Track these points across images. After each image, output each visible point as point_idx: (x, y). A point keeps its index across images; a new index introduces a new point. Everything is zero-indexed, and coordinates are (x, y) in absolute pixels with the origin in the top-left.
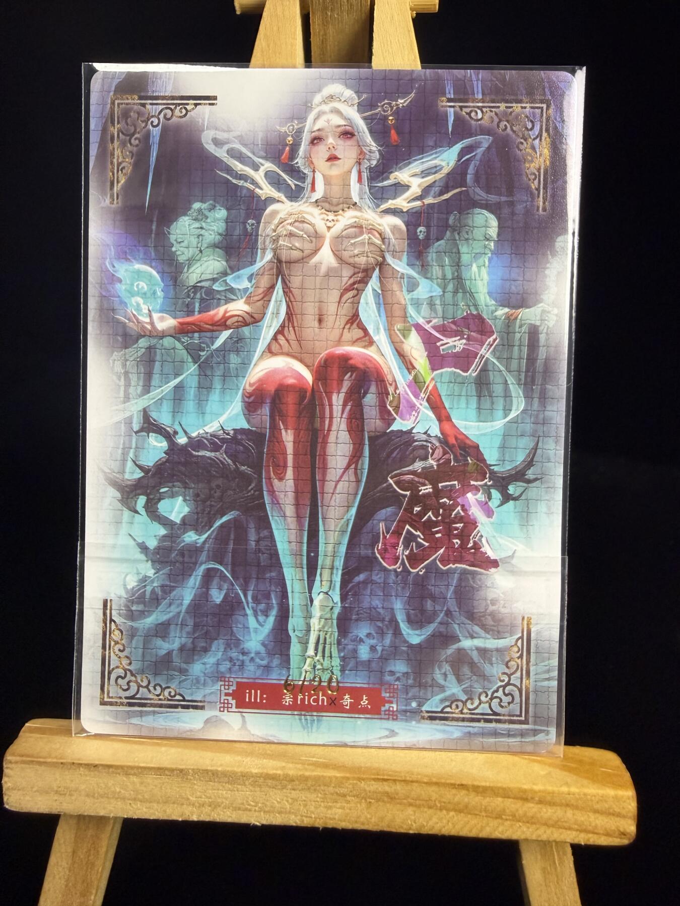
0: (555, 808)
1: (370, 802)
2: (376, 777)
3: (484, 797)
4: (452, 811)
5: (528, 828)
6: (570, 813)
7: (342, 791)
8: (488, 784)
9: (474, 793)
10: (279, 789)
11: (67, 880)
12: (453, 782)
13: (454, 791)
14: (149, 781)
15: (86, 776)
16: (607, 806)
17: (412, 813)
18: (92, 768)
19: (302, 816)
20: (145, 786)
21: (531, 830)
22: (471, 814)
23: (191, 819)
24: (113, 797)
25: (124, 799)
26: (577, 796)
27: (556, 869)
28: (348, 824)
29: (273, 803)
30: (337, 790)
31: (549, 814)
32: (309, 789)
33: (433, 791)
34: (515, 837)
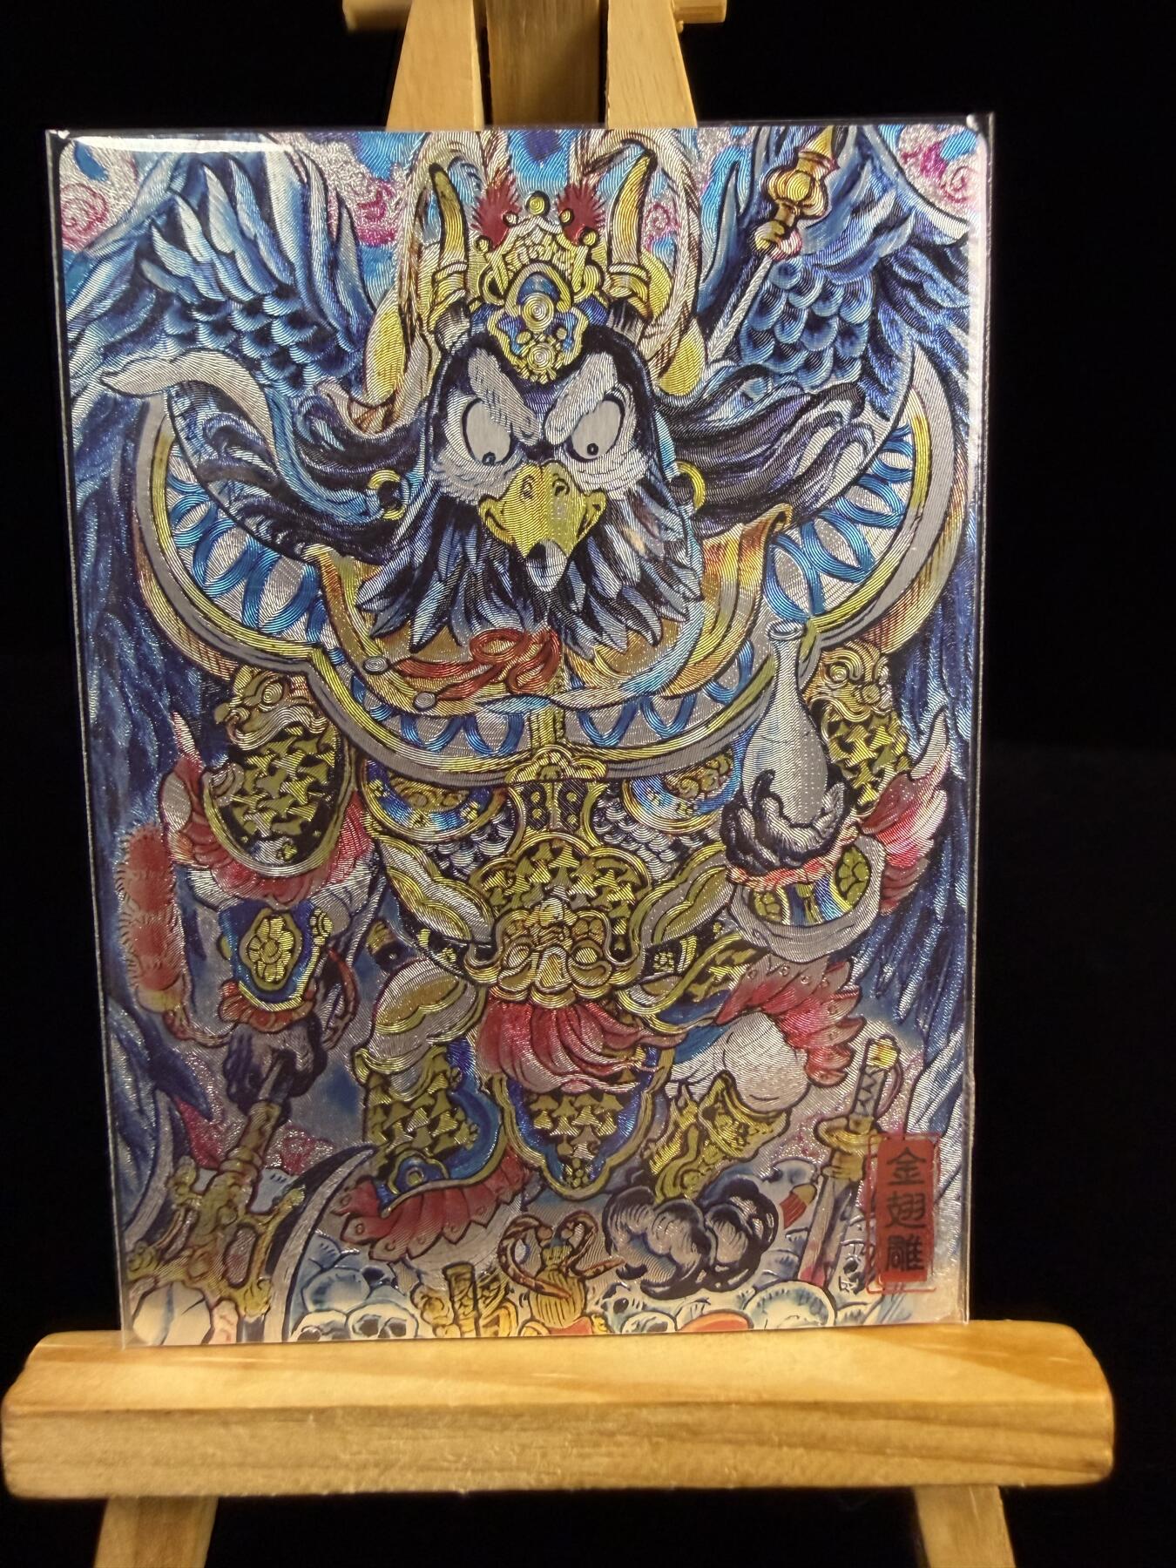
0: (975, 1430)
1: (657, 1442)
2: (666, 1399)
3: (853, 1420)
4: (799, 1446)
5: (930, 1465)
6: (1000, 1437)
8: (860, 1399)
10: (497, 1431)
12: (798, 1399)
13: (801, 1415)
14: (266, 1431)
15: (152, 1430)
16: (1062, 1421)
17: (730, 1454)
18: (162, 1418)
19: (539, 1473)
20: (260, 1442)
21: (932, 1469)
22: (831, 1450)
23: (344, 1490)
24: (203, 1464)
26: (1013, 1409)
27: (975, 1523)
28: (620, 1480)
29: (487, 1454)
30: (598, 1426)
31: (965, 1440)
32: (550, 1428)
33: (766, 1417)
34: (905, 1482)
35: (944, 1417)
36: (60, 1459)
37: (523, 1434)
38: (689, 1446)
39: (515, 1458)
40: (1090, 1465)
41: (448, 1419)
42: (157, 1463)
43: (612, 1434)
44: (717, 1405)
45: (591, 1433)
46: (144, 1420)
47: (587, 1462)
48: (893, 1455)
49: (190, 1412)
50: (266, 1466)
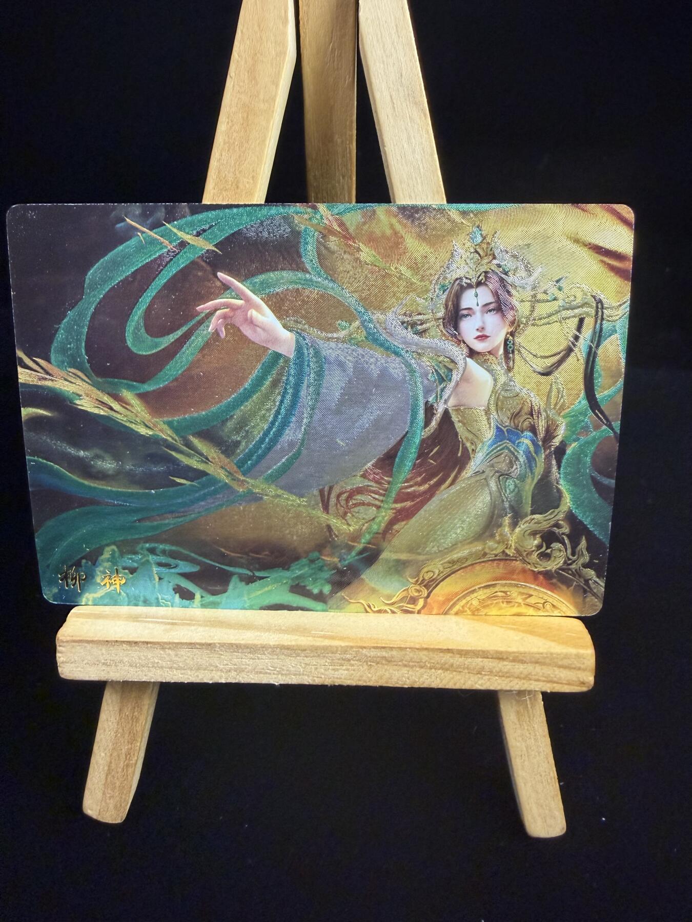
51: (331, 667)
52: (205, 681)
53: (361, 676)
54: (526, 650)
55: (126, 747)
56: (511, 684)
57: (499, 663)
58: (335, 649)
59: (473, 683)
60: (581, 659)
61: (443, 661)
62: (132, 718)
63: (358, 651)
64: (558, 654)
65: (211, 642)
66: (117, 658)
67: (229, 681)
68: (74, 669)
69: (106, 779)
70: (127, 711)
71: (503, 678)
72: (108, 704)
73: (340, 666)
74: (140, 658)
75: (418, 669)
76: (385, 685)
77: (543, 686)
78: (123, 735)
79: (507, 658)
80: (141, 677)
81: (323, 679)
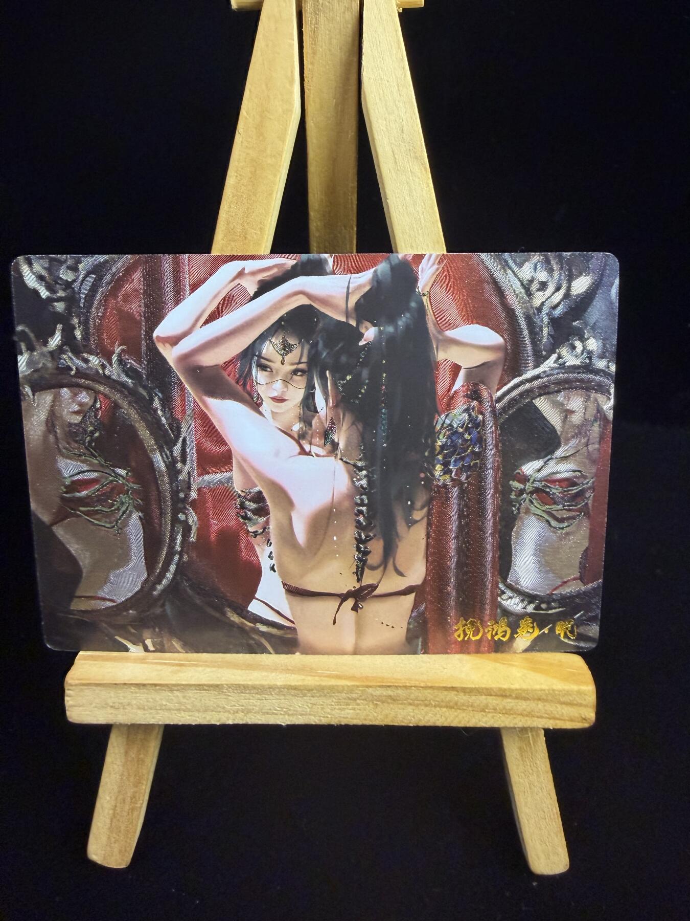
0: (528, 702)
1: (376, 704)
2: (381, 684)
3: (470, 696)
4: (444, 707)
5: (508, 718)
6: (541, 705)
7: (354, 696)
8: (474, 686)
9: (462, 694)
10: (301, 697)
11: (122, 775)
12: (444, 685)
13: (446, 693)
14: (190, 695)
15: (136, 693)
16: (571, 699)
17: (411, 711)
18: (142, 687)
19: (320, 717)
20: (187, 700)
21: (509, 720)
22: (460, 709)
23: (227, 723)
24: (160, 709)
25: (170, 710)
26: (547, 692)
27: (531, 748)
28: (358, 721)
29: (295, 707)
30: (348, 695)
31: (524, 707)
32: (325, 696)
33: (429, 693)
34: (496, 725)
35: (514, 695)
36: (94, 705)
37: (312, 698)
38: (391, 706)
39: (308, 710)
40: (585, 719)
41: (277, 690)
42: (139, 708)
43: (355, 700)
44: (406, 687)
45: (345, 699)
46: (133, 688)
47: (343, 712)
48: (489, 712)
49: (156, 685)
50: (189, 710)
51: (337, 707)
52: (213, 723)
53: (367, 715)
54: (529, 687)
55: (132, 790)
56: (516, 721)
57: (503, 700)
58: (342, 689)
59: (477, 721)
60: (583, 695)
61: (447, 699)
62: (138, 761)
63: (365, 690)
64: (560, 691)
65: (219, 683)
66: (126, 701)
67: (236, 722)
68: (83, 713)
69: (111, 824)
70: (132, 754)
71: (506, 715)
72: (114, 747)
73: (347, 705)
74: (148, 701)
75: (423, 707)
76: (391, 724)
77: (546, 723)
78: (128, 779)
79: (510, 696)
80: (148, 720)
81: (330, 719)
